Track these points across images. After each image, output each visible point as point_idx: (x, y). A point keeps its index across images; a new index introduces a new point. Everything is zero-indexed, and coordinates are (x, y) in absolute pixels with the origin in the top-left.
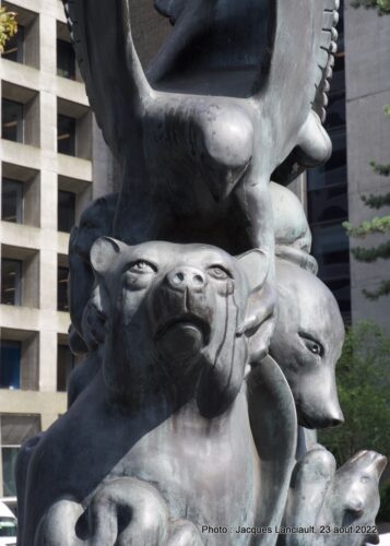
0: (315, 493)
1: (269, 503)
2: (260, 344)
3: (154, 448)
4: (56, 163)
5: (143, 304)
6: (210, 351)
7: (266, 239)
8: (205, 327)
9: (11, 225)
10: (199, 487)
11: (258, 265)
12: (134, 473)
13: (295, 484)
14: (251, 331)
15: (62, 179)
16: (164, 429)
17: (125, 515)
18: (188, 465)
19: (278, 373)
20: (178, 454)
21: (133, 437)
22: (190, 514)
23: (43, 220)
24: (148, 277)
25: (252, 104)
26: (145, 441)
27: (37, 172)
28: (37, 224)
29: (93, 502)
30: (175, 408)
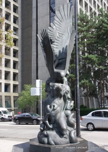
0: (68, 104)
1: (65, 105)
2: (65, 92)
3: (56, 101)
4: (13, 58)
5: (56, 89)
6: (61, 93)
7: (64, 83)
8: (61, 91)
9: (6, 68)
10: (60, 104)
11: (64, 85)
12: (54, 103)
13: (67, 104)
14: (64, 91)
15: (14, 61)
16: (57, 99)
17: (54, 106)
18: (59, 102)
19: (66, 94)
20: (58, 101)
21: (54, 100)
22: (59, 106)
23: (11, 67)
24: (56, 86)
25: (63, 71)
26: (55, 100)
27: (10, 60)
28: (10, 68)
29: (51, 105)
30: (58, 97)
